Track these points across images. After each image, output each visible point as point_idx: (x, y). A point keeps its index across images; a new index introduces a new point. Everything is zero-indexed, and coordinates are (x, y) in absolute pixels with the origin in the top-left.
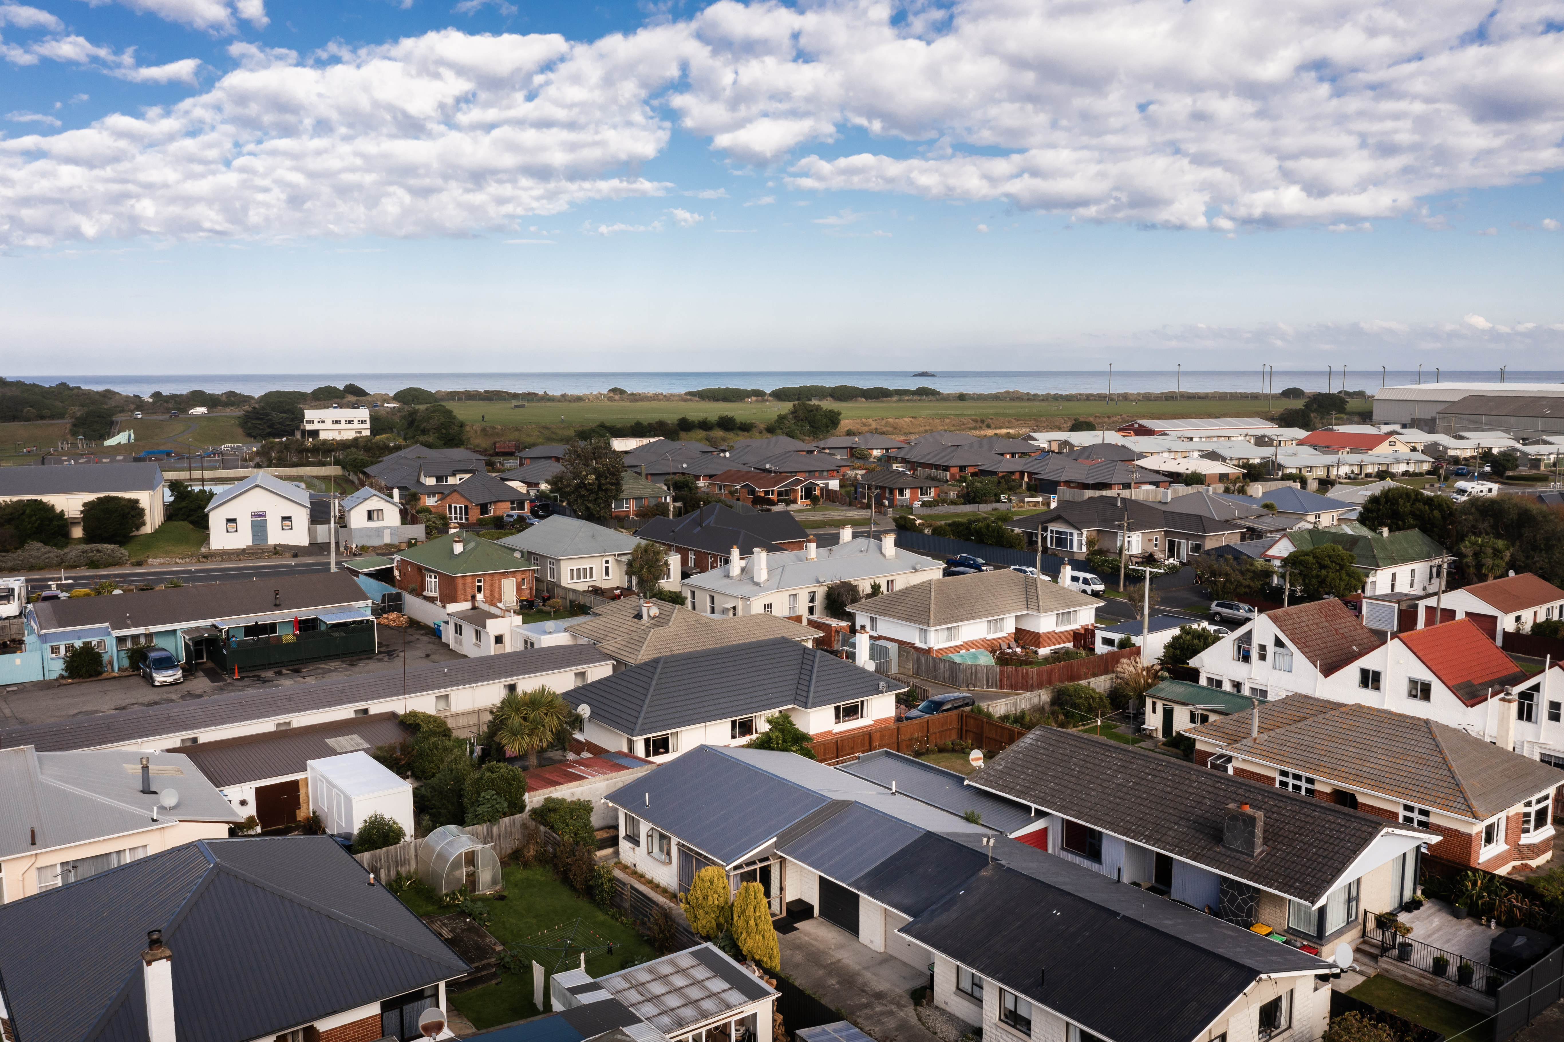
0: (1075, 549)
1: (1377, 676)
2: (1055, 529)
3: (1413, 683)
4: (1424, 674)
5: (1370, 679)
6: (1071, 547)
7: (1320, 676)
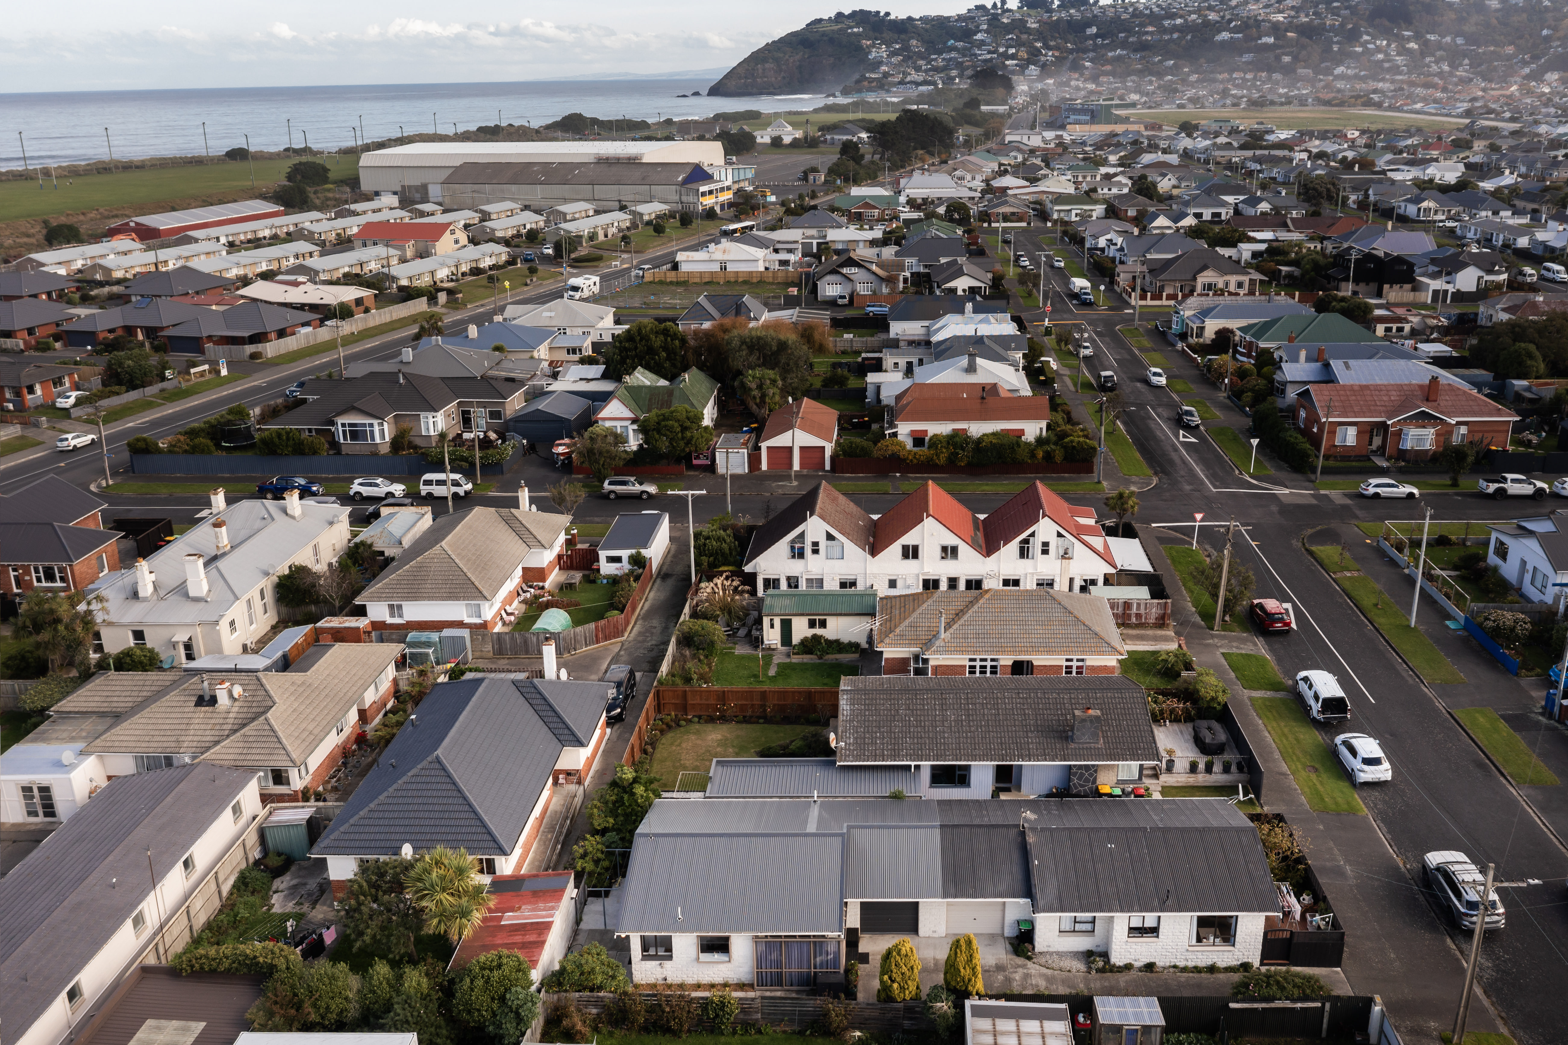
0: (378, 440)
1: (916, 549)
2: (347, 422)
3: (944, 549)
4: (951, 540)
5: (911, 553)
6: (373, 438)
7: (869, 557)
